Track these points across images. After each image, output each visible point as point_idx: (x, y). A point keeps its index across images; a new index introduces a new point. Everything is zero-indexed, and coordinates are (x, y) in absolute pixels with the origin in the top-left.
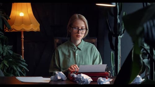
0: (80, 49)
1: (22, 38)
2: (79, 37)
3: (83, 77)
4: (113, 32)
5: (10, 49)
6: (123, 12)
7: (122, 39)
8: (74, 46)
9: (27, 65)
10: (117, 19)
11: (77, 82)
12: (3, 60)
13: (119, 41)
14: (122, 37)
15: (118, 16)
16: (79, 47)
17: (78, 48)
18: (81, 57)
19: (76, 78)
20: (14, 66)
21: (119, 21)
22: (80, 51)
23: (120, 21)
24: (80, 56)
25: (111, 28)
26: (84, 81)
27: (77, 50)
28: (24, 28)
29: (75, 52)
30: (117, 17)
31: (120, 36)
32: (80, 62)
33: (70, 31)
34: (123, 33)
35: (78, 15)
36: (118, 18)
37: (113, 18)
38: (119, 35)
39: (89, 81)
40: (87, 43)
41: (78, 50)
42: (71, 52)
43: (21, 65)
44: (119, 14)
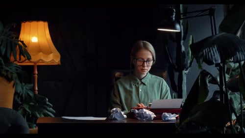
0: (144, 84)
1: (35, 74)
2: (144, 71)
3: (145, 112)
4: (175, 65)
5: (30, 89)
6: (190, 36)
7: (187, 75)
8: (136, 80)
9: (55, 111)
10: (181, 46)
11: (139, 118)
12: (22, 104)
13: (185, 78)
14: (189, 72)
15: (182, 42)
16: (143, 81)
17: (142, 83)
18: (146, 93)
19: (138, 113)
20: (37, 113)
21: (183, 49)
22: (145, 86)
23: (185, 49)
24: (144, 92)
25: (171, 59)
26: (147, 117)
27: (140, 85)
28: (42, 58)
29: (138, 87)
30: (180, 43)
31: (186, 70)
32: (145, 99)
33: (133, 63)
34: (190, 66)
35: (143, 43)
36: (182, 44)
37: (175, 45)
38: (183, 70)
39: (152, 117)
40: (154, 76)
41: (142, 85)
42: (134, 87)
43: (47, 112)
44: (184, 39)
